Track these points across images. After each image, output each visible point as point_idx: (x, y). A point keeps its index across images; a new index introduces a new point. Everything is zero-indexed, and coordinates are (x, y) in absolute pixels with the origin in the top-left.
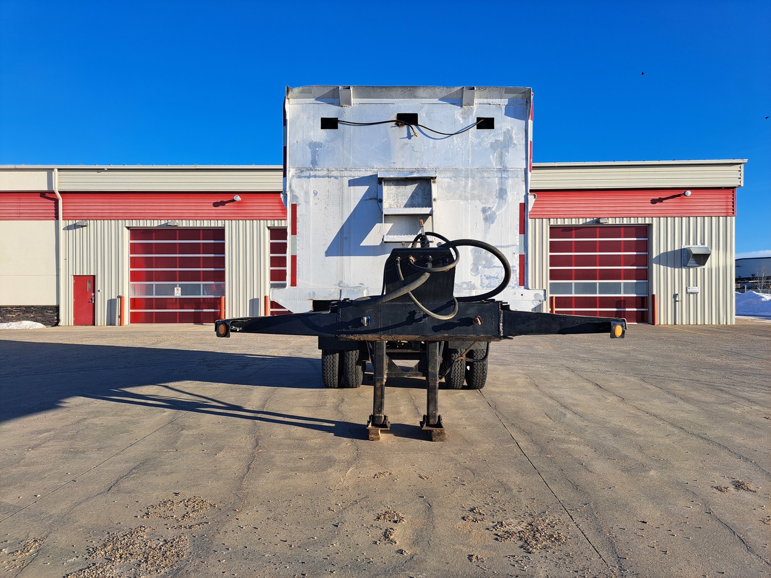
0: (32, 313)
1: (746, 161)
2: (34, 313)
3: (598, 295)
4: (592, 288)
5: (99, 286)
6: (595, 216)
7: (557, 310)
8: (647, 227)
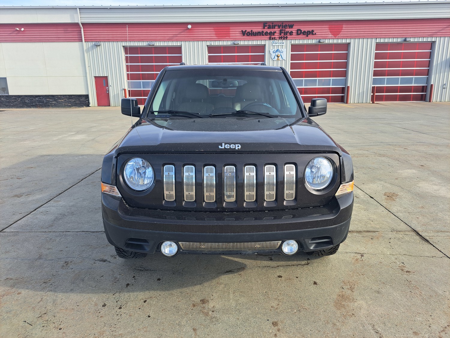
0: (73, 99)
2: (74, 99)
3: (399, 85)
4: (396, 81)
5: (110, 83)
6: (404, 36)
7: (376, 94)
8: (432, 43)
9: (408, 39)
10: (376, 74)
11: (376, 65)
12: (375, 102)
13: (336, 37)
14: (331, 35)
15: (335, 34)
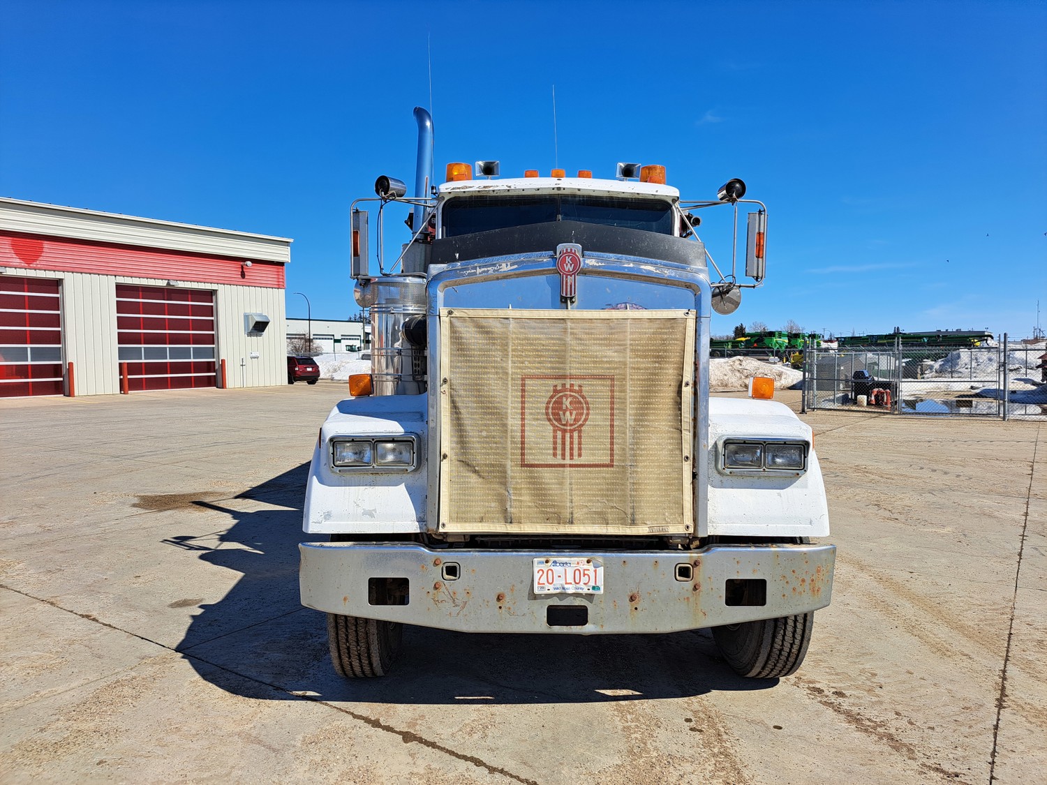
1: (291, 240)
3: (168, 360)
4: (162, 353)
6: (165, 277)
7: (129, 377)
8: (211, 292)
9: (172, 283)
10: (122, 339)
11: (122, 323)
12: (129, 392)
13: (31, 265)
14: (18, 261)
15: (29, 259)
